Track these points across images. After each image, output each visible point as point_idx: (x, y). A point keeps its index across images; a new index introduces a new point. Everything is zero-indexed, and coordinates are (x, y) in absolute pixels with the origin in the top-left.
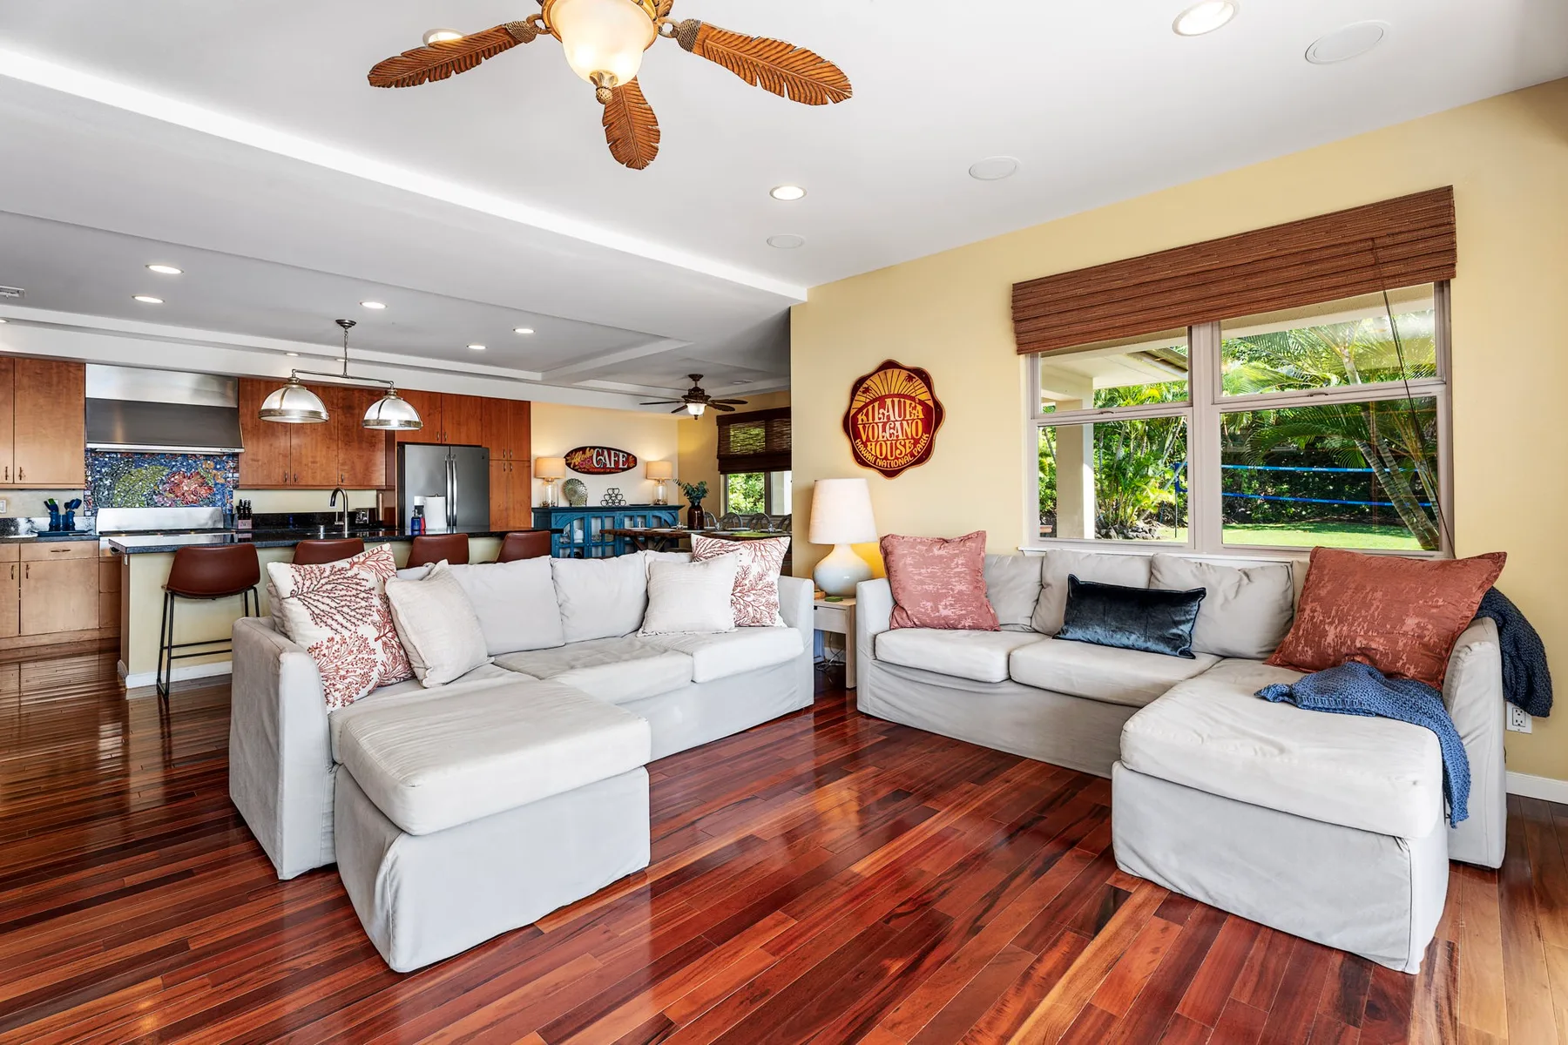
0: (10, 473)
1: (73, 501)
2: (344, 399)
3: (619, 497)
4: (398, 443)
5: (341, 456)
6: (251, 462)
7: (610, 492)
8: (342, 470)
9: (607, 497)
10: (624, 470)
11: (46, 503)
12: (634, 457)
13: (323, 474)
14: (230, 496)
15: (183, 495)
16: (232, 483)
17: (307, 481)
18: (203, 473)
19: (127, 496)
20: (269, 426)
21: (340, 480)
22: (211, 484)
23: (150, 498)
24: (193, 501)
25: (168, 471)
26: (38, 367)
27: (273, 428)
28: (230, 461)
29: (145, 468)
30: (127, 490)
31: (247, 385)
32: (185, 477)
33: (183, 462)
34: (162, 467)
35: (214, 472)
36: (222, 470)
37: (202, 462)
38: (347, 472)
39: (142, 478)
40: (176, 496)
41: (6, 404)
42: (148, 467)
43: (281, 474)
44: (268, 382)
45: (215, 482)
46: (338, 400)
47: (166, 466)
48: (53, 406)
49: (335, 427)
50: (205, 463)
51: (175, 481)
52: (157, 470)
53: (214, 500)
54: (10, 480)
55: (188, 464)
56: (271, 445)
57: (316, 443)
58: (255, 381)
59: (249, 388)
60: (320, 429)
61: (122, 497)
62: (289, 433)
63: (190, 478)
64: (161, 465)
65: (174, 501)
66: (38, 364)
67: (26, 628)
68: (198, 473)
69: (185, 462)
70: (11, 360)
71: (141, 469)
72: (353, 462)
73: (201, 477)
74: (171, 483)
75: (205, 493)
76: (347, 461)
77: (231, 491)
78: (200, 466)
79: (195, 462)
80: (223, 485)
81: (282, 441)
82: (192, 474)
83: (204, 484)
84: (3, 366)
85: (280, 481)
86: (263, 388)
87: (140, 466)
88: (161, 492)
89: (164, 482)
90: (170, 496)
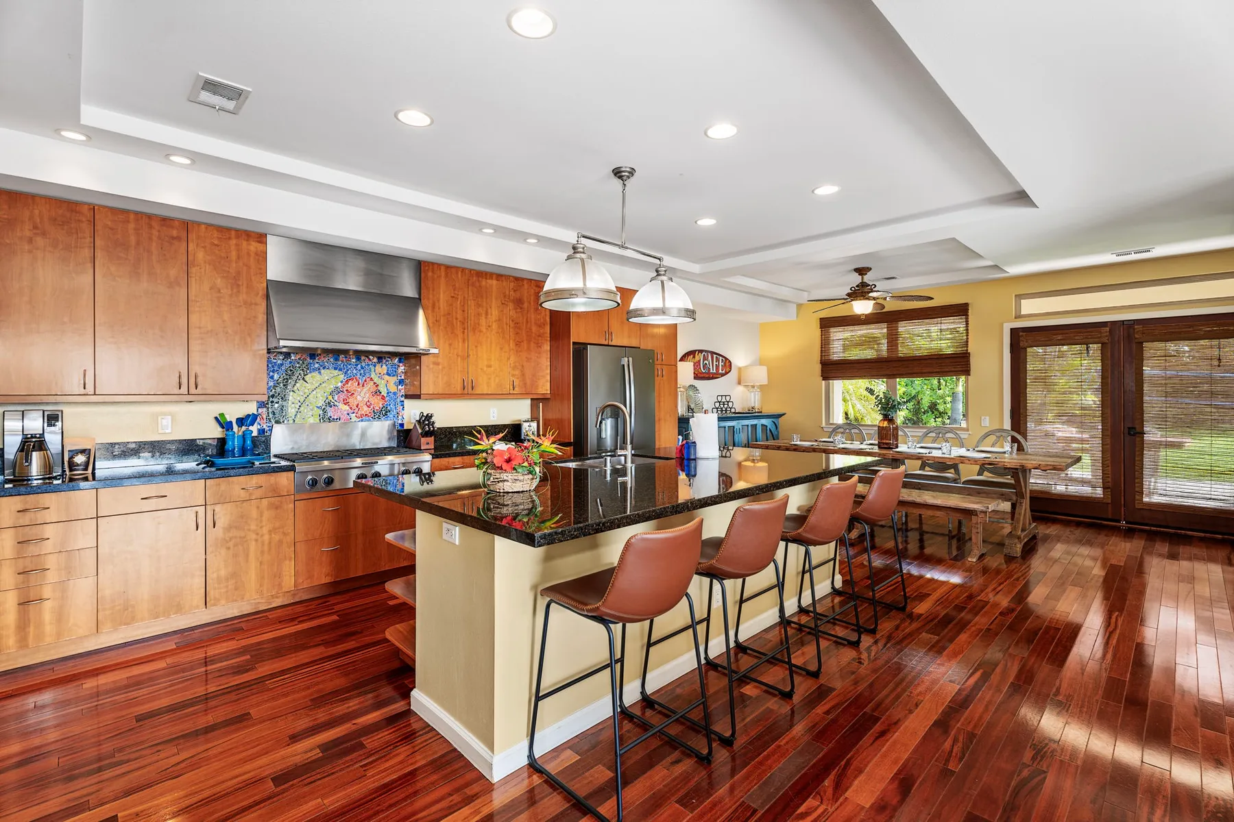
0: (184, 381)
1: (248, 416)
2: (515, 291)
3: (730, 404)
4: (573, 343)
5: (512, 359)
6: (431, 366)
7: (720, 398)
8: (513, 375)
9: (717, 405)
10: (723, 375)
11: (216, 418)
12: (730, 362)
13: (497, 380)
14: (402, 407)
15: (357, 407)
16: (403, 391)
17: (483, 388)
18: (376, 380)
19: (302, 409)
20: (448, 321)
21: (511, 388)
22: (384, 393)
23: (324, 411)
24: (366, 415)
25: (342, 377)
26: (215, 235)
27: (453, 324)
28: (401, 365)
29: (320, 373)
30: (302, 401)
31: (428, 270)
32: (359, 384)
33: (357, 365)
34: (337, 371)
35: (387, 377)
36: (394, 376)
37: (375, 366)
38: (518, 378)
39: (317, 385)
40: (351, 408)
41: (179, 285)
42: (322, 371)
43: (460, 381)
44: (448, 267)
45: (387, 390)
46: (510, 292)
47: (340, 370)
48: (232, 290)
49: (507, 324)
50: (378, 366)
51: (349, 389)
52: (332, 375)
53: (387, 412)
54: (184, 389)
55: (362, 368)
56: (450, 345)
57: (491, 343)
58: (436, 266)
59: (430, 274)
60: (495, 326)
61: (297, 410)
62: (466, 331)
63: (363, 386)
64: (335, 369)
65: (348, 414)
66: (215, 231)
67: (212, 597)
68: (371, 379)
69: (359, 366)
70: (185, 224)
71: (316, 374)
72: (523, 366)
73: (375, 383)
74: (345, 392)
75: (378, 404)
76: (517, 364)
77: (403, 401)
78: (373, 370)
79: (369, 365)
80: (395, 394)
81: (461, 340)
82: (365, 381)
83: (377, 393)
84: (175, 233)
85: (459, 389)
86: (443, 274)
87: (314, 370)
88: (336, 404)
89: (339, 390)
90: (345, 408)
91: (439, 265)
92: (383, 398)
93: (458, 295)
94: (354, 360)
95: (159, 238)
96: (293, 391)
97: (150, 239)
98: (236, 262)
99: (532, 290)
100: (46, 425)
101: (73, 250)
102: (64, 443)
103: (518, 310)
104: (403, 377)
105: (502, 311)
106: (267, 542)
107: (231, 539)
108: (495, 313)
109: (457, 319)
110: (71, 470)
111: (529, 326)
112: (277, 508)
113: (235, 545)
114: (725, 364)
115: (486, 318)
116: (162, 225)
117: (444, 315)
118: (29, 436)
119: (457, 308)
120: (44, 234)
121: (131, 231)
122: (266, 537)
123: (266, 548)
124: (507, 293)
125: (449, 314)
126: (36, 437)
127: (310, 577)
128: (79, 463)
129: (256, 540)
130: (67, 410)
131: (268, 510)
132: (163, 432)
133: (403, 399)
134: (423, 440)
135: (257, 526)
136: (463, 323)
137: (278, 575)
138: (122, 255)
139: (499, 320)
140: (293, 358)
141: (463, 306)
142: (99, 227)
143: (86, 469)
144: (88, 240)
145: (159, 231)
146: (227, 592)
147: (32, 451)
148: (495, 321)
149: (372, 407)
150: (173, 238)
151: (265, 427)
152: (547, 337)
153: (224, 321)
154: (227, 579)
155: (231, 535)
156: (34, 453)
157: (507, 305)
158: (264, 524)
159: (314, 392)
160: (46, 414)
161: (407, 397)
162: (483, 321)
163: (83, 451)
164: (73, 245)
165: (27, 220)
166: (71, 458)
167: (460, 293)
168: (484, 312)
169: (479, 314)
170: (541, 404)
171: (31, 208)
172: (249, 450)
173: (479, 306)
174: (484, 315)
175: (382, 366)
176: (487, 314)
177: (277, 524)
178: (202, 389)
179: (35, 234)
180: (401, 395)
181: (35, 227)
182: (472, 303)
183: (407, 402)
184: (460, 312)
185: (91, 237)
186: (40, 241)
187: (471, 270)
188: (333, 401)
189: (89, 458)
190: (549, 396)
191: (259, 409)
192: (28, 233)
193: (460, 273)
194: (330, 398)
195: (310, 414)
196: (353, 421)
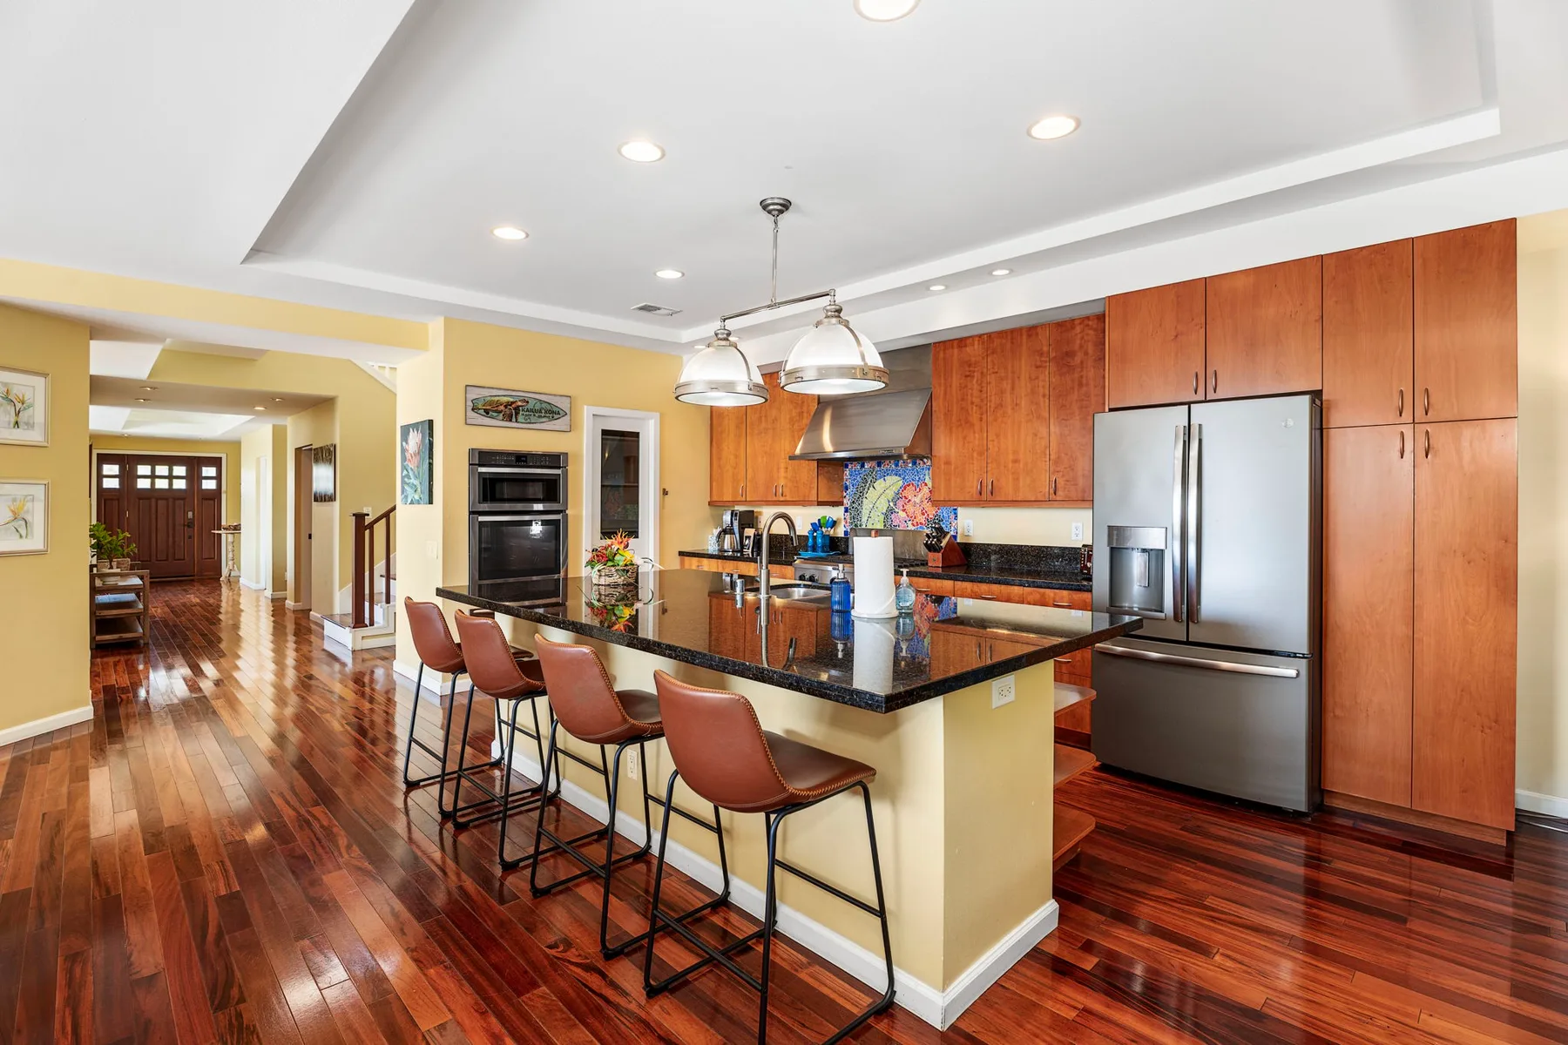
5: (1053, 447)
6: (943, 467)
8: (1054, 472)
13: (1028, 480)
14: (955, 519)
15: (912, 514)
17: (1008, 491)
19: (870, 514)
20: (962, 408)
21: (1052, 491)
23: (887, 517)
24: (921, 523)
25: (901, 483)
27: (967, 411)
29: (885, 479)
30: (871, 507)
31: (939, 351)
32: (914, 492)
33: (913, 471)
37: (928, 469)
39: (882, 491)
40: (908, 516)
43: (976, 483)
44: (961, 340)
46: (1048, 346)
47: (900, 476)
49: (1044, 396)
51: (906, 495)
52: (893, 482)
53: (939, 521)
54: (777, 498)
55: (917, 474)
56: (965, 438)
57: (1019, 428)
58: (948, 343)
59: (941, 355)
60: (1025, 402)
62: (985, 417)
63: (919, 491)
64: (896, 475)
65: (906, 522)
68: (926, 484)
71: (882, 480)
73: (930, 489)
74: (904, 499)
75: (933, 514)
77: (956, 510)
78: (927, 474)
79: (923, 469)
81: (977, 431)
82: (919, 486)
83: (930, 500)
85: (977, 494)
86: (956, 350)
87: (879, 476)
88: (897, 510)
89: (898, 496)
90: (903, 515)
91: (950, 341)
92: (935, 505)
93: (973, 372)
94: (910, 465)
96: (867, 497)
103: (1064, 371)
105: (1037, 378)
108: (1024, 384)
109: (972, 403)
111: (1084, 390)
115: (1012, 394)
117: (956, 402)
119: (972, 389)
124: (1045, 349)
125: (962, 399)
136: (980, 408)
139: (1031, 393)
140: (866, 467)
141: (981, 384)
148: (1025, 396)
149: (928, 516)
157: (1044, 367)
159: (879, 498)
162: (1008, 398)
167: (976, 369)
168: (1009, 387)
169: (1002, 391)
173: (1002, 379)
174: (1009, 391)
176: (1013, 388)
178: (785, 496)
182: (992, 378)
183: (960, 511)
184: (976, 393)
187: (989, 335)
188: (894, 508)
193: (977, 342)
194: (892, 504)
195: (877, 519)
196: (909, 528)
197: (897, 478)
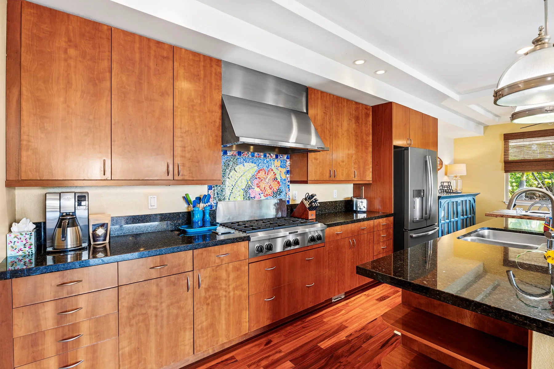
0: (171, 169)
1: (203, 196)
2: (355, 111)
4: (394, 146)
5: (354, 157)
8: (354, 168)
10: (439, 170)
11: (184, 198)
12: (442, 161)
13: (347, 171)
14: (288, 190)
15: (264, 189)
16: (289, 178)
17: (340, 177)
18: (275, 170)
19: (233, 190)
20: (322, 130)
21: (354, 176)
22: (279, 180)
23: (246, 192)
24: (269, 194)
25: (256, 168)
26: (191, 58)
27: (324, 132)
28: (288, 160)
29: (244, 165)
30: (233, 185)
31: (312, 93)
32: (265, 174)
33: (264, 160)
34: (253, 164)
35: (280, 168)
36: (284, 168)
37: (274, 161)
38: (357, 170)
39: (242, 174)
40: (261, 190)
41: (168, 94)
42: (245, 164)
43: (328, 172)
44: (322, 92)
45: (281, 178)
46: (353, 111)
47: (255, 163)
48: (201, 100)
49: (351, 133)
50: (276, 160)
51: (260, 177)
52: (250, 167)
53: (280, 193)
54: (170, 177)
55: (267, 162)
57: (344, 146)
58: (316, 91)
59: (313, 96)
60: (345, 134)
61: (231, 191)
62: (331, 137)
63: (268, 174)
64: (252, 163)
65: (259, 194)
66: (191, 55)
67: (198, 345)
68: (272, 170)
69: (266, 160)
70: (171, 47)
71: (241, 166)
72: (359, 161)
73: (274, 173)
74: (258, 179)
75: (275, 187)
76: (356, 161)
77: (289, 185)
78: (273, 164)
79: (271, 160)
80: (285, 180)
81: (329, 143)
82: (269, 171)
83: (275, 179)
84: (165, 54)
85: (327, 177)
86: (320, 96)
87: (241, 163)
88: (253, 187)
89: (254, 177)
90: (257, 190)
91: (318, 91)
92: (278, 183)
93: (327, 112)
94: (263, 157)
95: (155, 56)
96: (228, 178)
97: (149, 56)
98: (204, 80)
99: (364, 111)
100: (77, 203)
101: (96, 61)
102: (89, 218)
103: (357, 124)
104: (289, 169)
105: (349, 124)
106: (232, 298)
107: (210, 297)
108: (345, 124)
109: (327, 128)
110: (94, 241)
111: (362, 134)
112: (238, 270)
113: (212, 302)
114: (440, 163)
115: (341, 128)
116: (158, 47)
117: (320, 126)
118: (65, 214)
119: (326, 121)
120: (76, 47)
121: (137, 50)
122: (232, 294)
123: (232, 301)
124: (352, 112)
125: (322, 125)
126: (69, 215)
127: (258, 322)
128: (100, 235)
129: (225, 296)
130: (91, 191)
131: (233, 272)
132: (152, 207)
133: (289, 184)
134: (310, 212)
135: (226, 285)
136: (330, 132)
137: (239, 322)
138: (130, 68)
139: (348, 130)
140: (228, 154)
141: (330, 119)
142: (115, 44)
143: (105, 240)
144: (107, 54)
145: (155, 51)
146: (207, 339)
147: (68, 227)
148: (346, 131)
149: (272, 189)
150: (164, 57)
151: (212, 204)
152: (371, 142)
153: (195, 124)
154: (207, 329)
155: (210, 293)
156: (69, 229)
157: (352, 120)
158: (230, 283)
159: (241, 179)
160: (77, 195)
161: (292, 182)
162: (340, 130)
163: (102, 225)
164: (96, 58)
165: (63, 33)
166: (94, 231)
167: (328, 111)
168: (340, 124)
169: (338, 126)
170: (363, 187)
171: (66, 24)
172: (208, 221)
173: (338, 120)
174: (340, 126)
175: (278, 161)
176: (342, 126)
177: (238, 283)
178: (182, 175)
179: (70, 46)
180: (288, 180)
181: (70, 40)
182: (334, 117)
183: (292, 186)
184: (328, 124)
185: (109, 52)
186: (72, 52)
187: (334, 95)
188: (251, 185)
189: (107, 231)
190: (371, 182)
191: (209, 191)
192: (64, 44)
193: (328, 96)
194: (250, 183)
195: (238, 194)
196: (262, 199)
197: (253, 165)
